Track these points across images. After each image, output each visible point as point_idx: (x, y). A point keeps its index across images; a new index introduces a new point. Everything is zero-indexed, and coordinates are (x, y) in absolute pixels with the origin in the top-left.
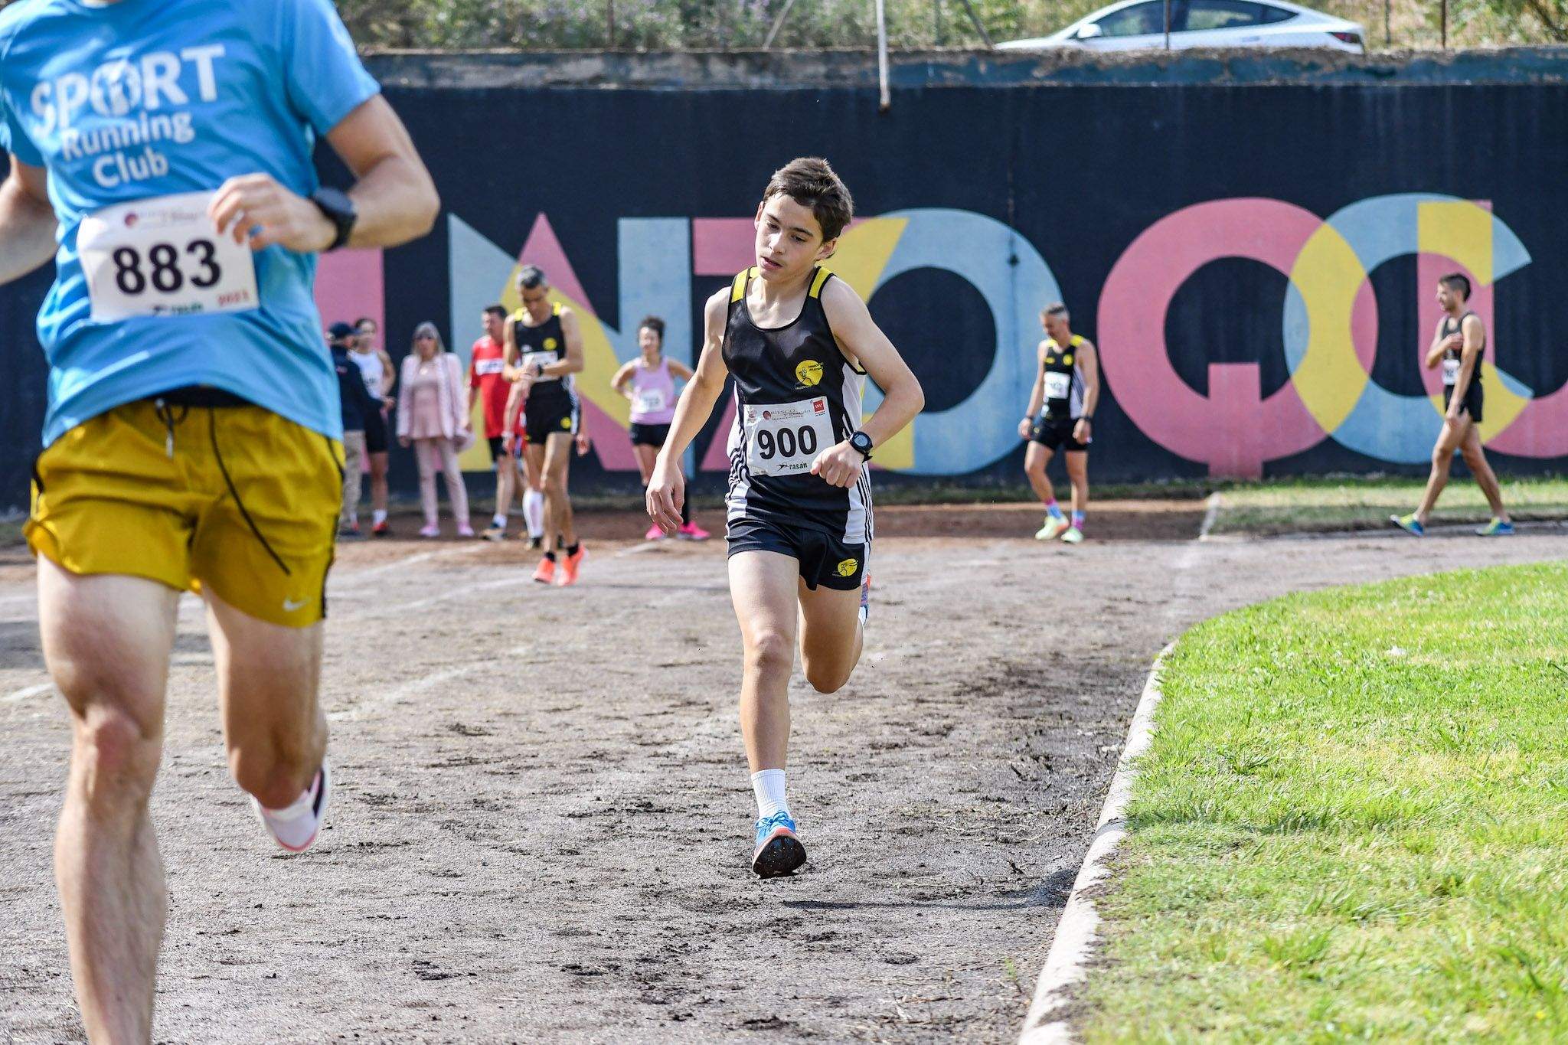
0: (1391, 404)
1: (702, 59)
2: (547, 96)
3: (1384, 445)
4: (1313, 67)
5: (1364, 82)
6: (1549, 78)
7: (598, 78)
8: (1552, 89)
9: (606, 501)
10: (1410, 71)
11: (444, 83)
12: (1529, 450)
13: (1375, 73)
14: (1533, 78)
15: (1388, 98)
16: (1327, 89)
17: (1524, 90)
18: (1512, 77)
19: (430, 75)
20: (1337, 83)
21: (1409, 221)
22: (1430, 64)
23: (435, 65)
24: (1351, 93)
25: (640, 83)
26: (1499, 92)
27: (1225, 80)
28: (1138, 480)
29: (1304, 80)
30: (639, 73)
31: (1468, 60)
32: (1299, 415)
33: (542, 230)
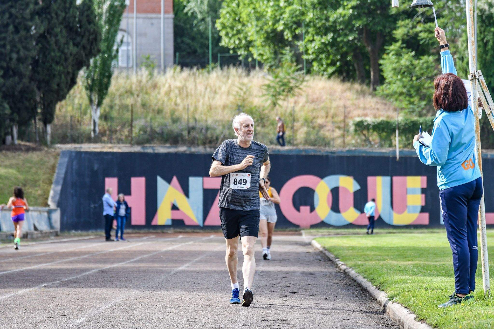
0: (334, 214)
1: (205, 148)
2: (176, 155)
3: (333, 222)
4: (320, 151)
5: (330, 154)
6: (364, 155)
7: (185, 151)
8: (364, 157)
9: (186, 231)
10: (338, 152)
11: (156, 151)
12: (360, 223)
13: (332, 153)
14: (361, 155)
15: (334, 158)
16: (322, 156)
17: (359, 157)
18: (357, 154)
19: (154, 150)
20: (325, 154)
21: (338, 180)
22: (342, 152)
23: (155, 148)
24: (327, 157)
25: (193, 152)
26: (354, 157)
27: (304, 153)
28: (287, 228)
29: (318, 154)
30: (193, 150)
31: (348, 151)
32: (317, 216)
33: (175, 179)
